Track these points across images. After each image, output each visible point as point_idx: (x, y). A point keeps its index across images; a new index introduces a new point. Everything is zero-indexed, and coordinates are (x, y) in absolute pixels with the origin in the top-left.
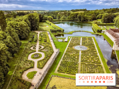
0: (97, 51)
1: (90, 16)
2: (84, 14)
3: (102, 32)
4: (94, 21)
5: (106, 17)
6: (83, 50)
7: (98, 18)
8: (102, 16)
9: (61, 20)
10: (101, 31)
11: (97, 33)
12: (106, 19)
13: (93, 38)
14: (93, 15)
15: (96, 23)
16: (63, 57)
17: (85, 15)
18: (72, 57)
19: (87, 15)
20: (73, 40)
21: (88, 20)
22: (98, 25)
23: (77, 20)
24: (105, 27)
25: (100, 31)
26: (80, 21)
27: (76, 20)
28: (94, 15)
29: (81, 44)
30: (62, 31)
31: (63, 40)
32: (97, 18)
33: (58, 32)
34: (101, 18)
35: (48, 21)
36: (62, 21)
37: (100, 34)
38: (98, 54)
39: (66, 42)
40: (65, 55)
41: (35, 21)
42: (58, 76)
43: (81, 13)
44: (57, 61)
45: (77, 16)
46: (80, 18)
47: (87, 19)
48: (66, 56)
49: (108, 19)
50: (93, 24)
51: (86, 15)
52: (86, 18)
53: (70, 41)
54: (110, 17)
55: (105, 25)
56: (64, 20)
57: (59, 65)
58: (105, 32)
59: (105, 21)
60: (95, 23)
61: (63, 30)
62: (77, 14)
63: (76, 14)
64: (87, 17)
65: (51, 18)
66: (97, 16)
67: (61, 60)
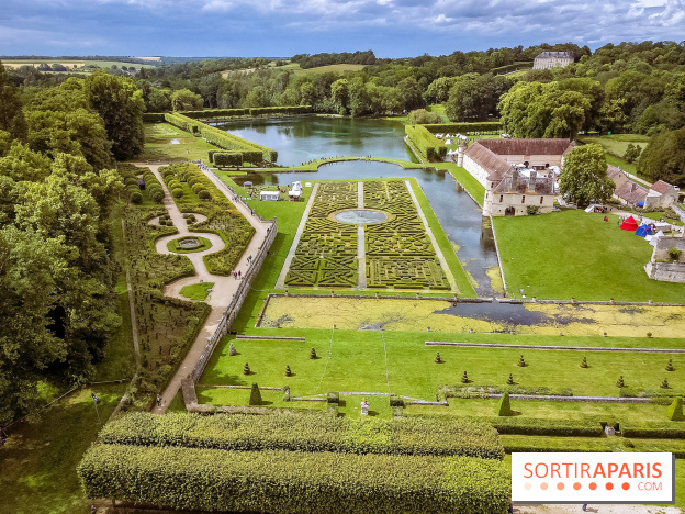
0: (425, 223)
1: (392, 90)
2: (365, 81)
3: (449, 159)
4: (413, 113)
5: (467, 92)
6: (369, 222)
7: (433, 100)
8: (448, 87)
9: (247, 112)
10: (444, 151)
11: (425, 164)
12: (466, 99)
13: (408, 184)
14: (405, 81)
15: (424, 121)
16: (294, 247)
17: (371, 86)
18: (332, 244)
19: (378, 84)
20: (326, 190)
21: (385, 109)
22: (433, 130)
23: (330, 112)
24: (464, 138)
25: (437, 155)
26: (348, 112)
27: (324, 111)
28: (410, 84)
29: (361, 203)
30: (267, 158)
31: (284, 196)
32: (428, 97)
33: (246, 164)
34: (445, 99)
35: (176, 117)
36: (255, 113)
37: (438, 166)
38: (429, 232)
39: (296, 199)
40: (303, 240)
41: (128, 111)
42: (289, 296)
43: (350, 76)
44: (274, 259)
45: (328, 87)
46: (344, 97)
47: (377, 105)
48: (306, 244)
49: (477, 102)
50: (408, 128)
51: (374, 86)
52: (374, 99)
53: (312, 197)
54: (484, 92)
55: (463, 130)
56: (262, 112)
57: (286, 269)
58: (460, 155)
59: (462, 114)
60: (419, 123)
61: (274, 156)
62: (330, 79)
63: (324, 76)
64: (378, 96)
65: (193, 102)
66: (425, 86)
67: (291, 256)
